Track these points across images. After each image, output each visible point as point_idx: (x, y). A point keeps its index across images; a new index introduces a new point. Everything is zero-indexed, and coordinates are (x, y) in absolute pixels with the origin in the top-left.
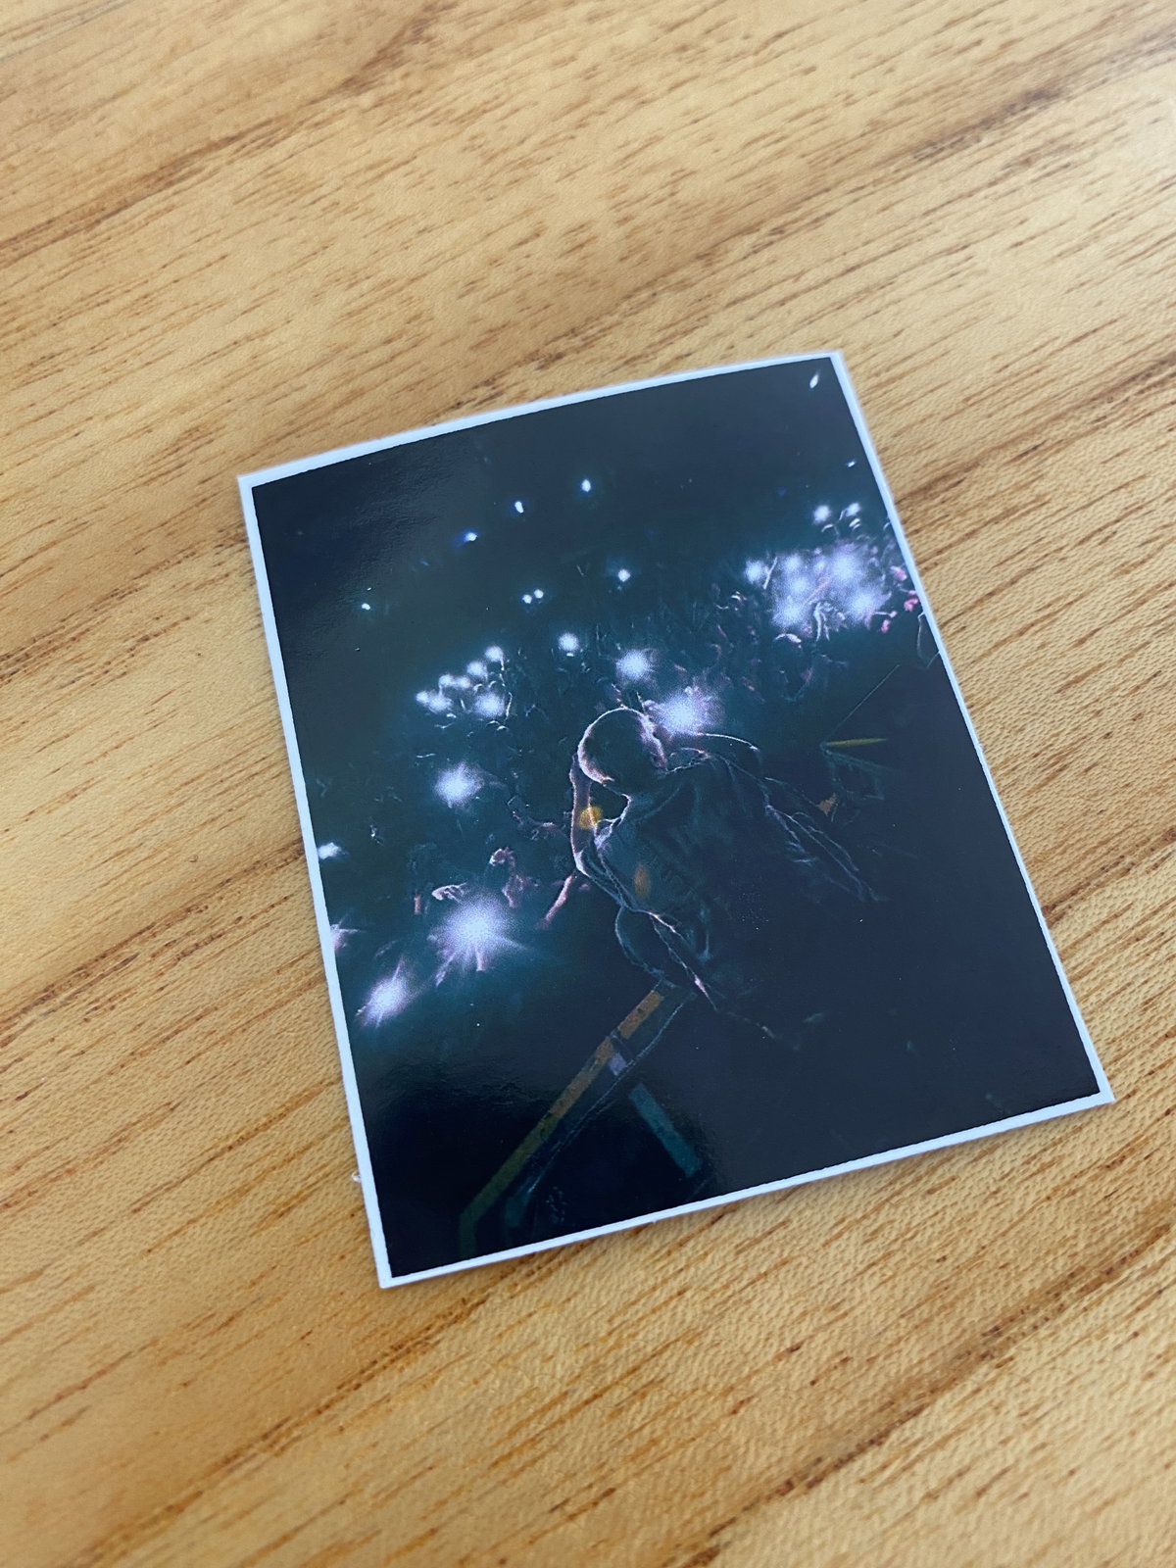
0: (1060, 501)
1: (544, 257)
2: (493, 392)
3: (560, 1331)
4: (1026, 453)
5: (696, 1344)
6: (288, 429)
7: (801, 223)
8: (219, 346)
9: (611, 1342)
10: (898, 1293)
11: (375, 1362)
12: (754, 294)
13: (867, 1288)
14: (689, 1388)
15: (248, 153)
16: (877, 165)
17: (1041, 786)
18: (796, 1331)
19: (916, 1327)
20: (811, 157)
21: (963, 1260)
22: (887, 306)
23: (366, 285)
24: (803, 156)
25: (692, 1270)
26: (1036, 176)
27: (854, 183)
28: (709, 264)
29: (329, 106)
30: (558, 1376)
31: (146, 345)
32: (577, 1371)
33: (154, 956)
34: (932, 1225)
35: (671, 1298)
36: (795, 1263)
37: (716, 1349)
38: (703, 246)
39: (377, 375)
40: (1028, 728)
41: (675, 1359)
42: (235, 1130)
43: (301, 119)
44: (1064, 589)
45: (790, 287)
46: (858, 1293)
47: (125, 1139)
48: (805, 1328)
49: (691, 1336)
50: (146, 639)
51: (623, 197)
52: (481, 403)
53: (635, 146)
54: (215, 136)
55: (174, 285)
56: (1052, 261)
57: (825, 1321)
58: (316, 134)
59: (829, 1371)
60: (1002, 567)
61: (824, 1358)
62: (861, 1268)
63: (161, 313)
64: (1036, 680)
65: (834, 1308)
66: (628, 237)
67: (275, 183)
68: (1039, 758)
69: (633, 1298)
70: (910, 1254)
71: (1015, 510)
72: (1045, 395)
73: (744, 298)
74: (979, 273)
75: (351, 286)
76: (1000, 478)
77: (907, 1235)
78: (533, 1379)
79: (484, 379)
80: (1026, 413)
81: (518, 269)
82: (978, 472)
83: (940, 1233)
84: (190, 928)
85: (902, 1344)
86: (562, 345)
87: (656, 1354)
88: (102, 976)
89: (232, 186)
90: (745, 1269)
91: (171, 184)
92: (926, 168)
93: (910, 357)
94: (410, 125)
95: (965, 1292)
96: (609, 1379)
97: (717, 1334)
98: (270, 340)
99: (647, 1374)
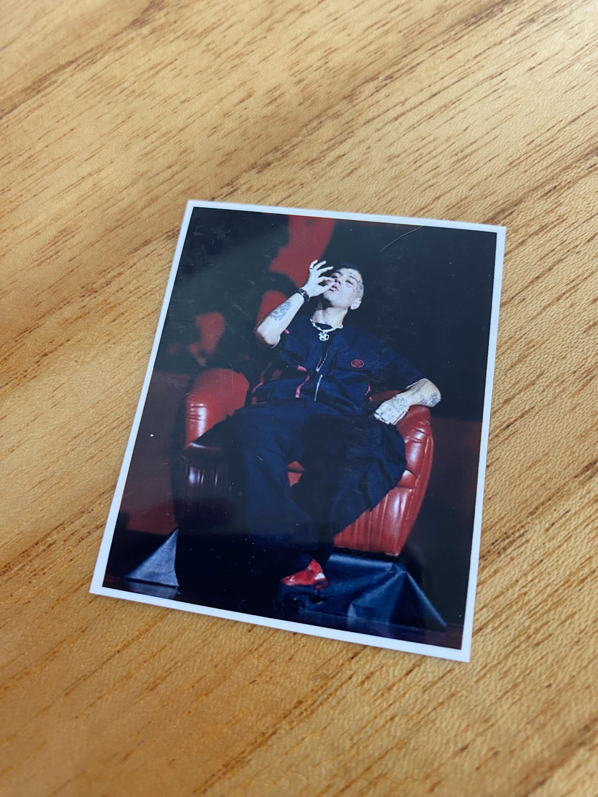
0: (573, 217)
1: (256, 108)
2: (232, 189)
3: (322, 747)
4: (550, 191)
5: (404, 749)
6: (116, 224)
7: (403, 71)
8: (74, 181)
9: (353, 752)
10: (524, 708)
11: (213, 775)
12: (379, 116)
13: (505, 707)
14: (403, 777)
15: (82, 69)
16: (443, 32)
17: (580, 390)
18: (464, 737)
19: (537, 729)
20: (405, 31)
21: (561, 686)
22: (458, 114)
23: (154, 137)
24: (400, 32)
25: (397, 704)
26: (538, 27)
27: (431, 44)
28: (351, 101)
29: (124, 37)
30: (323, 775)
31: (33, 184)
32: (335, 772)
33: (65, 541)
34: (541, 665)
35: (386, 722)
36: (459, 695)
37: (417, 752)
38: (346, 91)
39: (164, 187)
40: (569, 356)
41: (392, 760)
42: (120, 641)
43: (110, 46)
44: (581, 270)
45: (399, 110)
46: (499, 711)
47: (58, 651)
48: (470, 735)
49: (401, 745)
50: (46, 355)
51: (296, 69)
52: (226, 196)
53: (302, 38)
54: (63, 62)
55: (46, 149)
56: (554, 76)
57: (481, 730)
58: (118, 54)
59: (486, 761)
60: (543, 261)
61: (483, 752)
62: (500, 694)
63: (40, 165)
64: (571, 327)
65: (486, 721)
66: (302, 91)
67: (98, 84)
68: (577, 373)
69: (364, 724)
70: (529, 684)
71: (546, 226)
72: (557, 156)
73: (374, 118)
74: (510, 88)
75: (146, 138)
76: (537, 207)
77: (526, 672)
78: (308, 778)
79: (227, 182)
80: (547, 167)
81: (241, 116)
82: (522, 206)
83: (546, 669)
84: (84, 523)
85: (530, 741)
86: (270, 157)
87: (381, 758)
88: (37, 556)
89: (74, 88)
90: (430, 701)
91: (39, 92)
92: (472, 30)
93: (475, 142)
94: (172, 41)
95: (566, 705)
96: (354, 776)
97: (416, 742)
98: (102, 174)
99: (377, 771)
